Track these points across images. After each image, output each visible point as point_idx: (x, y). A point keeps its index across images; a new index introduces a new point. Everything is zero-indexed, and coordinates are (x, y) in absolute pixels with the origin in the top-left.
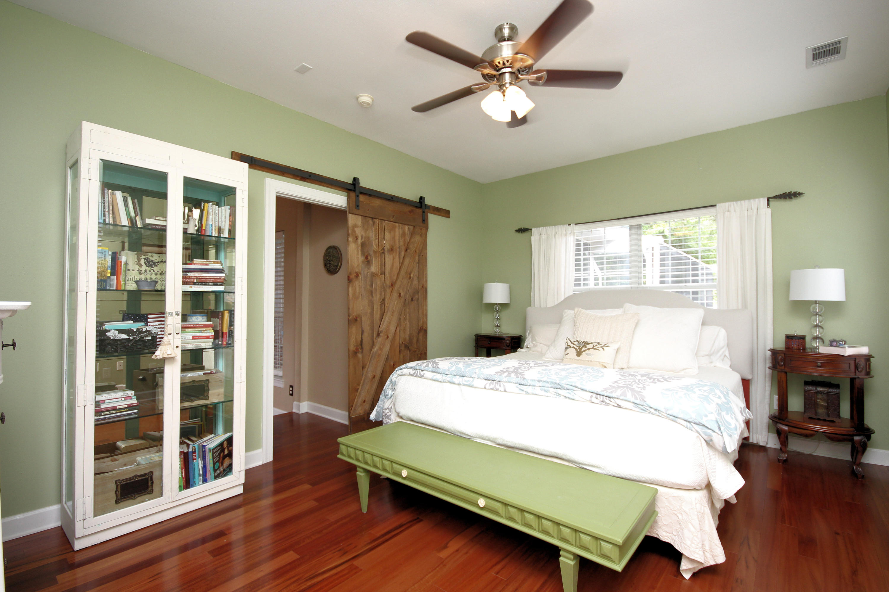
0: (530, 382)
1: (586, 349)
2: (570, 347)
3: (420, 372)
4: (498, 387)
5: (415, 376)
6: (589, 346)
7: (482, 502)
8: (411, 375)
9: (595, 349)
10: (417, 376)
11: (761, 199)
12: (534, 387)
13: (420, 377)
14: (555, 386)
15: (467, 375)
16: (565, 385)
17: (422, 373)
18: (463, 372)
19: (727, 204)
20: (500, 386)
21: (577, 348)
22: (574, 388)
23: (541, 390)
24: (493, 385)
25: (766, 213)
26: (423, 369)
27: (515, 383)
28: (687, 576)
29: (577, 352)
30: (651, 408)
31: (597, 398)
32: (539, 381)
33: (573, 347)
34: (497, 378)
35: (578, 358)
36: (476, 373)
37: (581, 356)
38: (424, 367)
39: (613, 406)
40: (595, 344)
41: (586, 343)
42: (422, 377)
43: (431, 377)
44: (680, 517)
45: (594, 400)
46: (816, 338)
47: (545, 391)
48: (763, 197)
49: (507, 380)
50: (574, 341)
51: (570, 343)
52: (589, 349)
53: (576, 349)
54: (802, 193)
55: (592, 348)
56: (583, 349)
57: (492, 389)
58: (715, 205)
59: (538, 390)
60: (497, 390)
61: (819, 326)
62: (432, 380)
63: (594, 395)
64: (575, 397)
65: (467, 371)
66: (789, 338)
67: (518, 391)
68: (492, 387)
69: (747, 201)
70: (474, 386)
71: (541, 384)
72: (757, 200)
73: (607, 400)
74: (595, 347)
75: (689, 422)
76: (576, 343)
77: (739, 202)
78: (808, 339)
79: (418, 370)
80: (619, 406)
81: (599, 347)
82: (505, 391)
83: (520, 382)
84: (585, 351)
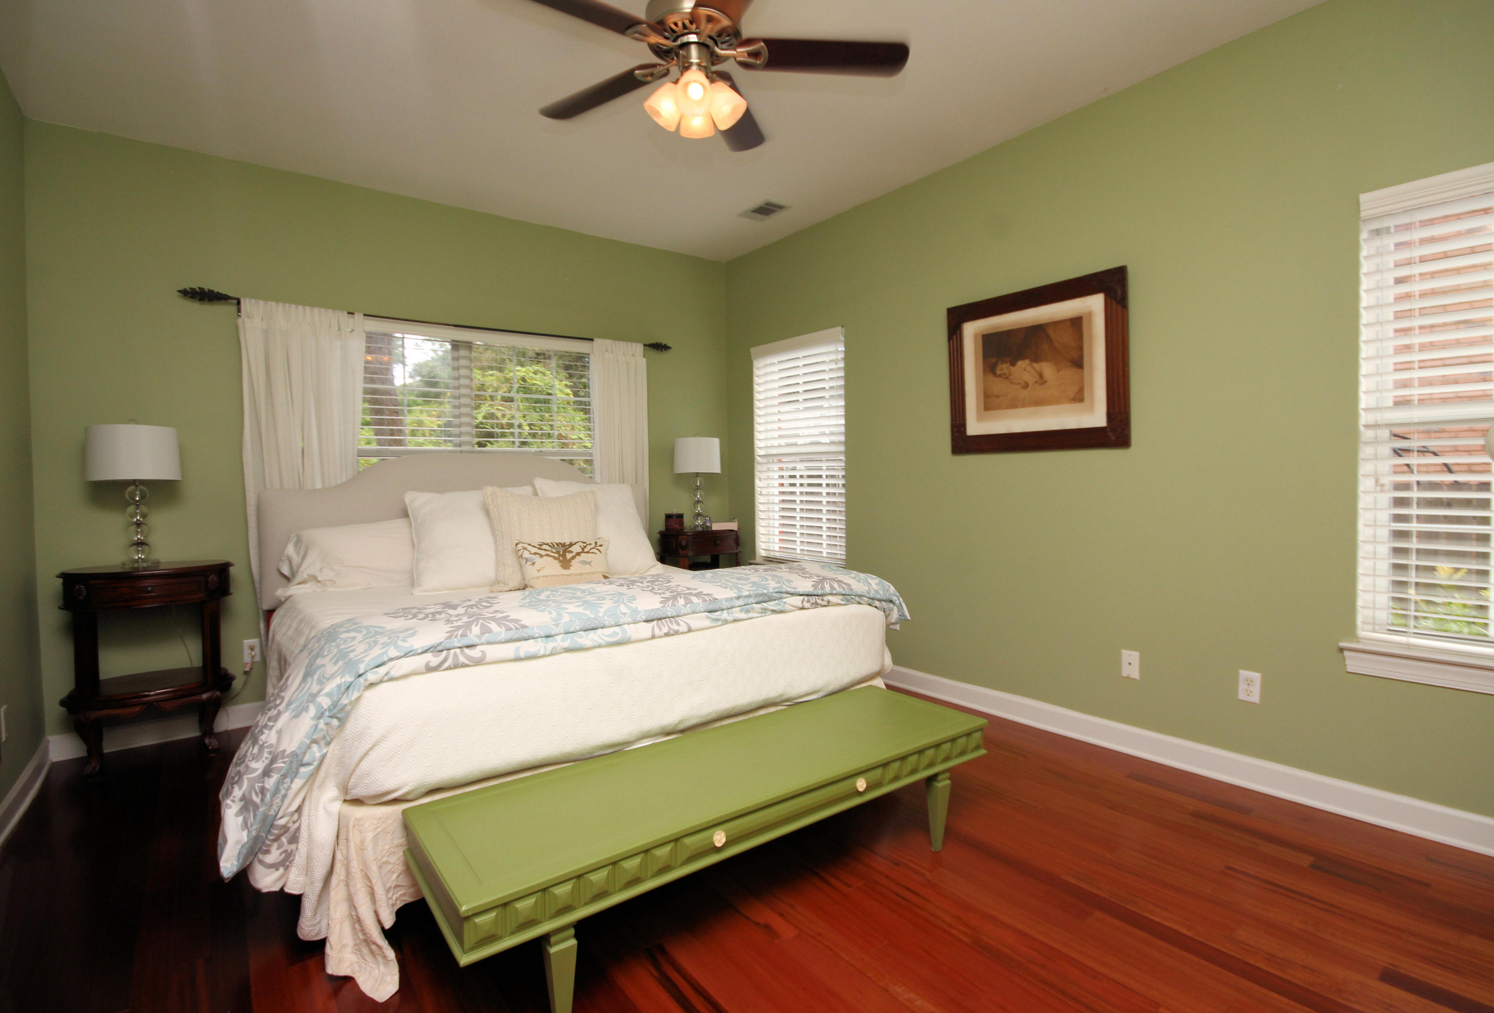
0: (725, 604)
1: (574, 554)
2: (541, 555)
3: (462, 652)
4: (675, 627)
5: (449, 668)
6: (576, 549)
8: (430, 669)
9: (588, 552)
10: (456, 666)
12: (730, 610)
13: (467, 666)
14: (761, 599)
15: (607, 623)
16: (774, 595)
17: (475, 653)
18: (594, 619)
20: (678, 624)
21: (556, 555)
22: (784, 595)
23: (741, 611)
24: (664, 626)
25: (641, 364)
26: (475, 640)
27: (704, 612)
29: (560, 561)
32: (738, 598)
33: (547, 555)
34: (670, 611)
35: (566, 572)
36: (624, 614)
37: (571, 568)
38: (479, 637)
40: (580, 545)
41: (565, 546)
42: (479, 662)
43: (512, 655)
46: (698, 515)
49: (689, 611)
50: (541, 545)
51: (534, 550)
52: (577, 554)
53: (553, 558)
54: (669, 348)
55: (583, 552)
56: (569, 556)
57: (667, 635)
58: (592, 340)
60: (677, 633)
61: (701, 502)
62: (518, 659)
64: (788, 607)
65: (601, 615)
66: (669, 517)
67: (708, 623)
68: (665, 630)
70: (633, 639)
71: (741, 602)
72: (633, 344)
74: (586, 550)
76: (545, 547)
77: (617, 343)
79: (458, 650)
81: (591, 549)
82: (690, 630)
83: (710, 607)
84: (573, 558)
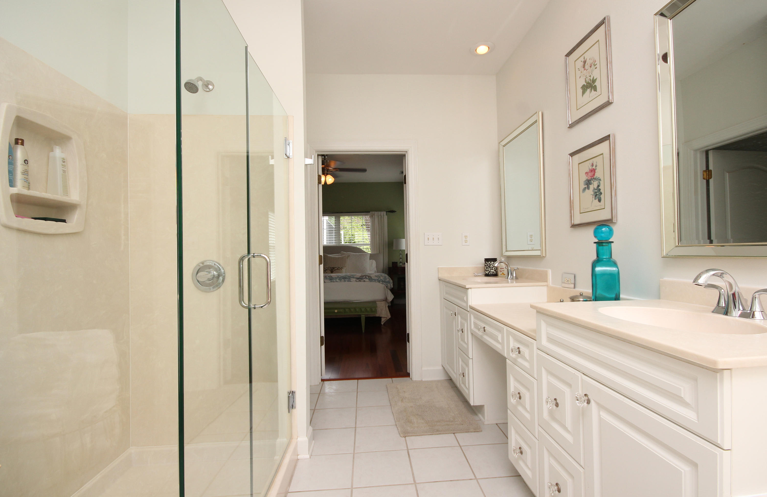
2: (327, 270)
6: (335, 269)
7: (336, 311)
11: (384, 212)
19: (374, 212)
23: (339, 280)
25: (386, 218)
28: (382, 323)
29: (331, 271)
30: (373, 280)
31: (358, 280)
33: (329, 270)
39: (363, 281)
40: (338, 268)
41: (333, 268)
44: (381, 308)
45: (357, 280)
46: (401, 262)
47: (340, 280)
48: (385, 211)
51: (326, 268)
52: (336, 270)
53: (330, 270)
54: (396, 211)
55: (337, 269)
58: (370, 212)
59: (337, 280)
61: (401, 258)
63: (357, 279)
67: (330, 281)
69: (380, 212)
72: (383, 212)
73: (361, 280)
75: (383, 282)
76: (329, 268)
77: (377, 212)
78: (398, 263)
80: (364, 281)
84: (334, 271)
